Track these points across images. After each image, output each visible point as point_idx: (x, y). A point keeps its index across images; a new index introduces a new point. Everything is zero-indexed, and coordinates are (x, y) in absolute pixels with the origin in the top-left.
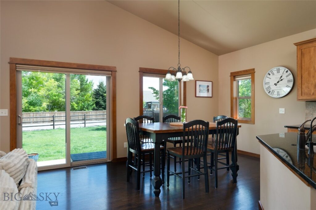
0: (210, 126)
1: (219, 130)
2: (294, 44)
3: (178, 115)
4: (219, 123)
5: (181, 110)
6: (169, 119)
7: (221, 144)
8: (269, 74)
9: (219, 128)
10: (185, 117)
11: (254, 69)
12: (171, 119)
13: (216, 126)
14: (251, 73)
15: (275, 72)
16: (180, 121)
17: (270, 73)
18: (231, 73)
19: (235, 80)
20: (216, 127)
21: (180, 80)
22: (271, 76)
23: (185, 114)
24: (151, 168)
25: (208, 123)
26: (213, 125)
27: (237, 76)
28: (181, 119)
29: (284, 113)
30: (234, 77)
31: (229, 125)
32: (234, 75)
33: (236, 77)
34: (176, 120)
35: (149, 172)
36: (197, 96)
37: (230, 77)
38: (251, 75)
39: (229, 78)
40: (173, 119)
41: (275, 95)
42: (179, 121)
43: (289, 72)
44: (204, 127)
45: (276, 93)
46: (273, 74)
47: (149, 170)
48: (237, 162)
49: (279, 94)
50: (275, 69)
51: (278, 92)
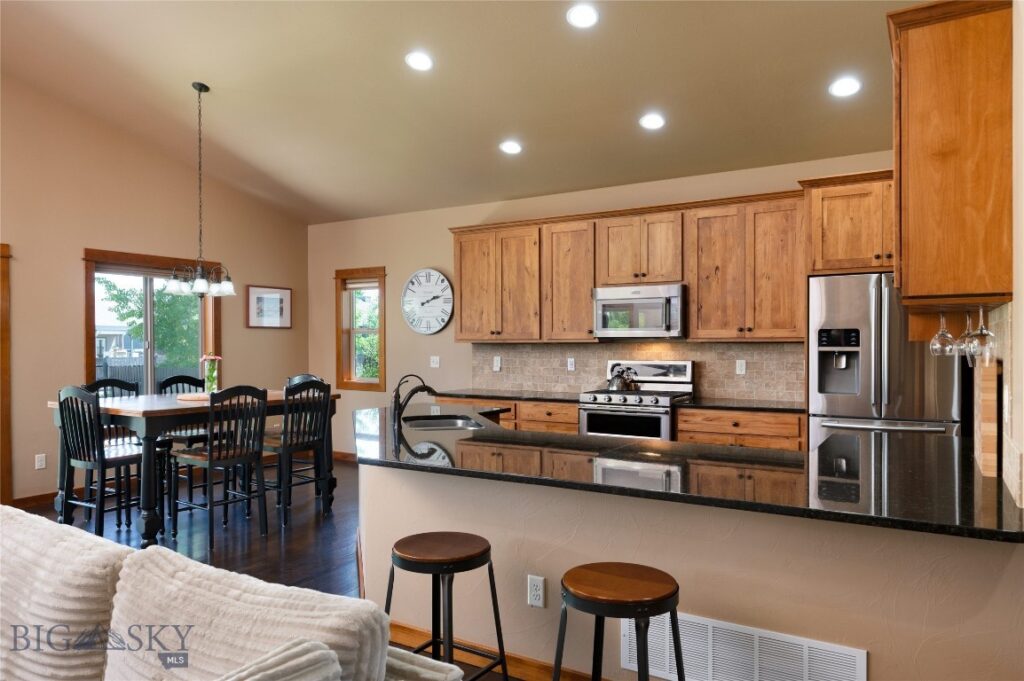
0: (269, 398)
1: (290, 407)
2: (450, 229)
3: (198, 375)
4: (291, 391)
5: (206, 363)
6: (174, 386)
7: (294, 435)
8: (413, 283)
9: (290, 402)
10: (216, 381)
11: (384, 268)
12: (180, 385)
13: (284, 398)
14: (377, 274)
15: (423, 280)
16: (204, 390)
17: (414, 280)
18: (338, 273)
19: (345, 289)
20: (282, 401)
21: (202, 296)
22: (415, 287)
23: (215, 374)
24: (119, 503)
25: (264, 393)
26: (276, 394)
27: (352, 279)
28: (207, 384)
29: (437, 366)
30: (344, 281)
31: (311, 394)
32: (345, 277)
33: (347, 282)
34: (193, 388)
35: (115, 512)
36: (251, 325)
38: (378, 280)
39: (331, 283)
40: (186, 386)
41: (423, 330)
42: (200, 389)
43: (446, 282)
44: (255, 400)
45: (424, 324)
46: (420, 284)
47: (115, 507)
48: (333, 472)
49: (429, 327)
50: (424, 274)
51: (428, 322)
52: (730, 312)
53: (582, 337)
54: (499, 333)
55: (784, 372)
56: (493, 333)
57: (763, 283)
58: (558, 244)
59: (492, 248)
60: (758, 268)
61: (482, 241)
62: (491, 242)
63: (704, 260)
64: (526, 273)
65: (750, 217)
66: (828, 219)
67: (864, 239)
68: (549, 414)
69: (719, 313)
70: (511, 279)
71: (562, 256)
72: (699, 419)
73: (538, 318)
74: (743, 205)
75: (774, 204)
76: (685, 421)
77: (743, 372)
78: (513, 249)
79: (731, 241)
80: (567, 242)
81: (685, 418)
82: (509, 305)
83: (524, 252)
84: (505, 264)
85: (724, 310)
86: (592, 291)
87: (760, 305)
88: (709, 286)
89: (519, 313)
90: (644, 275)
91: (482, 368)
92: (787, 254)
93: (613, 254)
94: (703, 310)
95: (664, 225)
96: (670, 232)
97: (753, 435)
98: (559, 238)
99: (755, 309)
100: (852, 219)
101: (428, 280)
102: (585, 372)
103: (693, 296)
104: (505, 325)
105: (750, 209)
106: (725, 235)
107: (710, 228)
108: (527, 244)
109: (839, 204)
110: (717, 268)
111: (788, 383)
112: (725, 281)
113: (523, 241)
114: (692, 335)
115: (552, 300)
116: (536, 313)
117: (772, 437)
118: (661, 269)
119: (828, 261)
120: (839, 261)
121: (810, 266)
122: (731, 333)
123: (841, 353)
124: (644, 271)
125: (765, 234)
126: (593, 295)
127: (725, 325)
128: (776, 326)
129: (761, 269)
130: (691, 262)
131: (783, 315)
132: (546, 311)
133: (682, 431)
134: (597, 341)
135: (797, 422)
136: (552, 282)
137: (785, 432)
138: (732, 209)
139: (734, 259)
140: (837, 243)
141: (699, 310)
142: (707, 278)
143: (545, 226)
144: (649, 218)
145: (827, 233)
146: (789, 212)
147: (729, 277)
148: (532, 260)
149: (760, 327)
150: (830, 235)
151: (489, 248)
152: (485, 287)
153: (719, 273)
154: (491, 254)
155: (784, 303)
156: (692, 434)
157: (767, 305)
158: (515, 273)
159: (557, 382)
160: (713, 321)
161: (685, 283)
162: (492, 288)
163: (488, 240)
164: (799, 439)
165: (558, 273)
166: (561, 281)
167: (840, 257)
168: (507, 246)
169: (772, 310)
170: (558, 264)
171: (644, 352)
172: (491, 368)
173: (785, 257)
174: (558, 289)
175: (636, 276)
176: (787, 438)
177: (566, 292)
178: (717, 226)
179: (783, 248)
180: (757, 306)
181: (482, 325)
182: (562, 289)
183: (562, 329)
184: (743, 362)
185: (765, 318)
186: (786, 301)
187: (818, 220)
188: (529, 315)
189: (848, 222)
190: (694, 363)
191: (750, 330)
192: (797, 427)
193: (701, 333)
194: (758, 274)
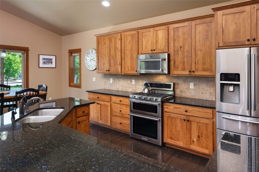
2: (95, 35)
11: (80, 49)
14: (79, 51)
15: (91, 52)
17: (88, 53)
18: (69, 50)
19: (72, 56)
27: (74, 52)
29: (95, 81)
30: (71, 53)
32: (71, 52)
33: (72, 53)
36: (40, 67)
37: (68, 53)
38: (79, 53)
41: (91, 69)
45: (91, 67)
46: (90, 54)
49: (92, 68)
50: (91, 51)
51: (92, 66)
52: (186, 64)
53: (134, 73)
54: (109, 71)
55: (209, 88)
56: (107, 71)
57: (199, 53)
58: (127, 39)
59: (107, 41)
60: (197, 47)
61: (104, 39)
62: (107, 39)
63: (176, 44)
64: (117, 50)
65: (193, 26)
66: (225, 24)
67: (242, 32)
68: (120, 101)
69: (182, 65)
70: (113, 52)
71: (128, 43)
72: (172, 108)
73: (120, 65)
74: (191, 22)
75: (203, 20)
76: (167, 108)
77: (193, 88)
78: (113, 41)
79: (186, 36)
80: (129, 39)
81: (167, 107)
82: (112, 61)
83: (116, 43)
84: (111, 47)
85: (184, 64)
86: (137, 56)
87: (198, 62)
88: (178, 53)
89: (115, 64)
90: (154, 50)
91: (107, 82)
92: (208, 41)
93: (144, 42)
94: (176, 64)
95: (161, 31)
96: (164, 34)
97: (193, 116)
98: (127, 37)
99: (196, 63)
100: (236, 23)
101: (92, 53)
102: (138, 85)
103: (172, 58)
104: (111, 68)
105: (194, 23)
106: (184, 34)
107: (178, 31)
108: (117, 40)
109: (230, 17)
110: (181, 47)
111: (210, 93)
112: (184, 52)
113: (116, 39)
114: (171, 73)
115: (125, 59)
116: (120, 64)
117: (201, 118)
118: (161, 48)
119: (225, 43)
120: (230, 42)
121: (217, 45)
122: (187, 73)
123: (231, 85)
124: (155, 48)
125: (200, 33)
126: (137, 57)
127: (184, 69)
128: (204, 70)
129: (198, 47)
130: (172, 45)
131: (207, 66)
132: (123, 63)
133: (166, 112)
134: (139, 74)
135: (212, 112)
136: (125, 53)
137: (207, 116)
138: (186, 24)
139: (187, 44)
140: (229, 35)
141: (174, 63)
142: (177, 51)
143: (123, 33)
144: (156, 28)
145: (225, 30)
146: (209, 23)
147: (186, 51)
148: (119, 46)
149: (198, 70)
150: (226, 32)
151: (106, 41)
152: (105, 55)
153: (182, 49)
154: (107, 44)
155: (207, 61)
156: (169, 114)
157: (201, 62)
158: (114, 50)
159: (129, 88)
160: (180, 68)
161: (169, 53)
162: (107, 55)
163: (106, 38)
164: (213, 120)
165: (126, 49)
166: (128, 52)
167: (230, 41)
168: (111, 41)
169: (203, 63)
170: (127, 47)
171: (157, 78)
172: (110, 82)
173: (208, 42)
174: (127, 56)
175: (152, 50)
176: (208, 119)
177: (129, 57)
178: (181, 30)
179: (207, 38)
180: (196, 62)
181: (104, 67)
182: (128, 56)
183: (128, 70)
184: (193, 84)
185: (200, 67)
186: (208, 60)
187: (220, 25)
188: (118, 64)
189: (234, 25)
190: (174, 84)
191: (193, 72)
192: (212, 115)
193: (175, 72)
194: (197, 49)
